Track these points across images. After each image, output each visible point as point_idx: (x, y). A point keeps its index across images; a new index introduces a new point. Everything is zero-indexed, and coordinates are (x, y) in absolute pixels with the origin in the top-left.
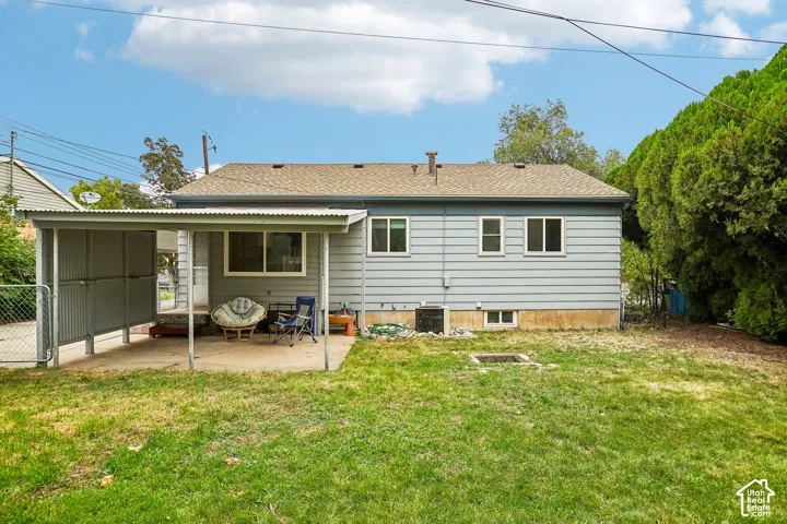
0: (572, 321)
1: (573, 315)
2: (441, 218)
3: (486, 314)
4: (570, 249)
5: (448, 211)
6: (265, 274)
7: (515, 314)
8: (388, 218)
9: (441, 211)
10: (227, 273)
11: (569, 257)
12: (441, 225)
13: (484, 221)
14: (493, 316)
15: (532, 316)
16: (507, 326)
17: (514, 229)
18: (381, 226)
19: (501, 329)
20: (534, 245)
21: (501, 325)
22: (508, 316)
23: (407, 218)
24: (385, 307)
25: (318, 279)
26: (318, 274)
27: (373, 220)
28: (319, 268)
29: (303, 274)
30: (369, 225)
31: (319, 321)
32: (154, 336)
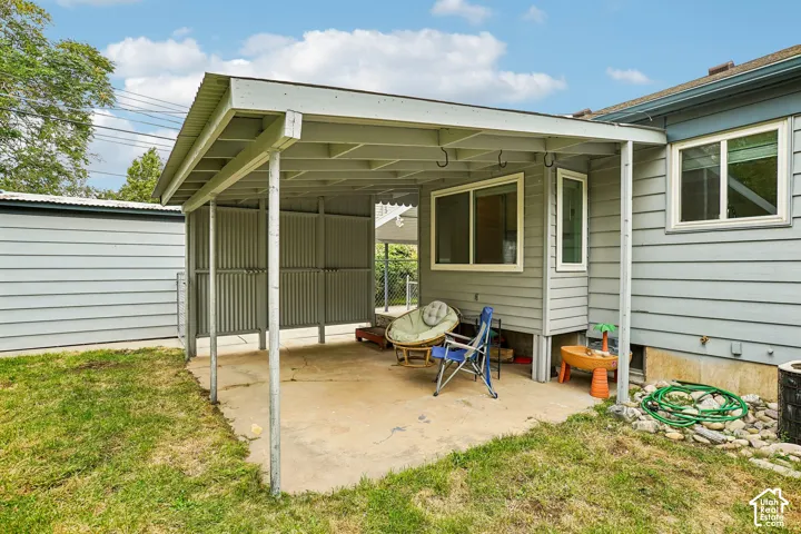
6: (472, 267)
8: (723, 140)
10: (435, 267)
23: (780, 128)
24: (711, 348)
25: (542, 278)
26: (542, 268)
27: (684, 152)
28: (542, 257)
29: (519, 267)
30: (673, 163)
31: (542, 354)
32: (359, 339)
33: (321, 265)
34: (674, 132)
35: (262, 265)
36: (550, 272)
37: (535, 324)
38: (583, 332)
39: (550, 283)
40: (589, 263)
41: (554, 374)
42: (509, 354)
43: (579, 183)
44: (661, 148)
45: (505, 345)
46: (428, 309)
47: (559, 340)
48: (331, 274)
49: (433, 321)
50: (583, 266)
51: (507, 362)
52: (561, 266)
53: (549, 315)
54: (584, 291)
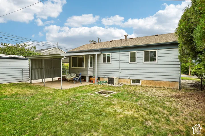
0: (160, 84)
1: (160, 82)
2: (119, 53)
3: (132, 80)
4: (159, 61)
5: (121, 51)
6: (78, 68)
7: (140, 81)
8: (106, 54)
9: (119, 51)
11: (159, 63)
12: (119, 55)
13: (131, 53)
14: (134, 81)
15: (146, 82)
16: (138, 84)
17: (140, 55)
18: (104, 56)
19: (136, 85)
20: (147, 59)
21: (136, 84)
22: (138, 81)
23: (110, 53)
24: (106, 77)
25: (87, 69)
26: (87, 68)
27: (103, 55)
28: (87, 67)
29: (84, 68)
30: (102, 56)
31: (87, 79)
32: (59, 80)
33: (52, 68)
34: (102, 52)
35: (42, 68)
36: (88, 69)
37: (86, 75)
38: (93, 76)
39: (88, 70)
40: (93, 67)
41: (89, 82)
42: (83, 80)
43: (92, 57)
44: (101, 54)
45: (83, 79)
46: (71, 74)
47: (90, 77)
48: (54, 69)
49: (72, 76)
50: (93, 68)
51: (83, 81)
52: (90, 68)
53: (88, 74)
54: (93, 71)
